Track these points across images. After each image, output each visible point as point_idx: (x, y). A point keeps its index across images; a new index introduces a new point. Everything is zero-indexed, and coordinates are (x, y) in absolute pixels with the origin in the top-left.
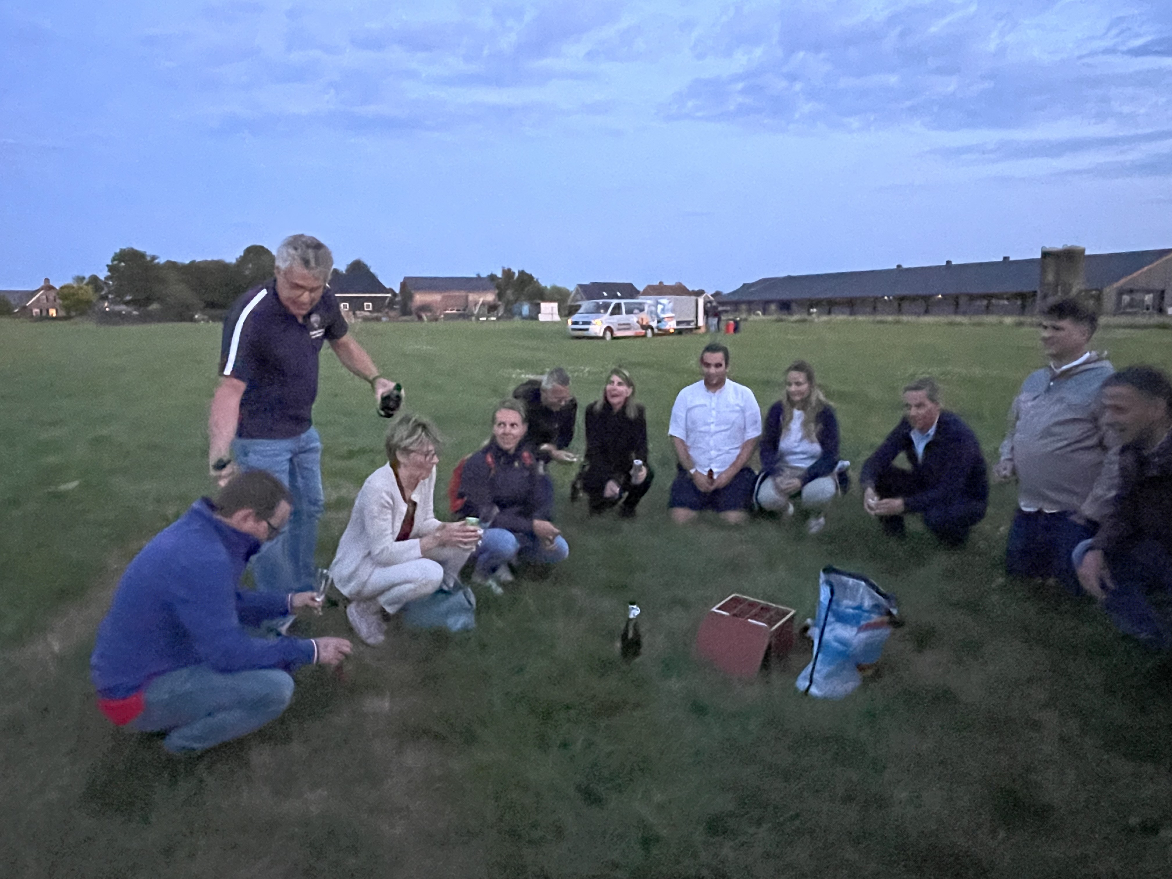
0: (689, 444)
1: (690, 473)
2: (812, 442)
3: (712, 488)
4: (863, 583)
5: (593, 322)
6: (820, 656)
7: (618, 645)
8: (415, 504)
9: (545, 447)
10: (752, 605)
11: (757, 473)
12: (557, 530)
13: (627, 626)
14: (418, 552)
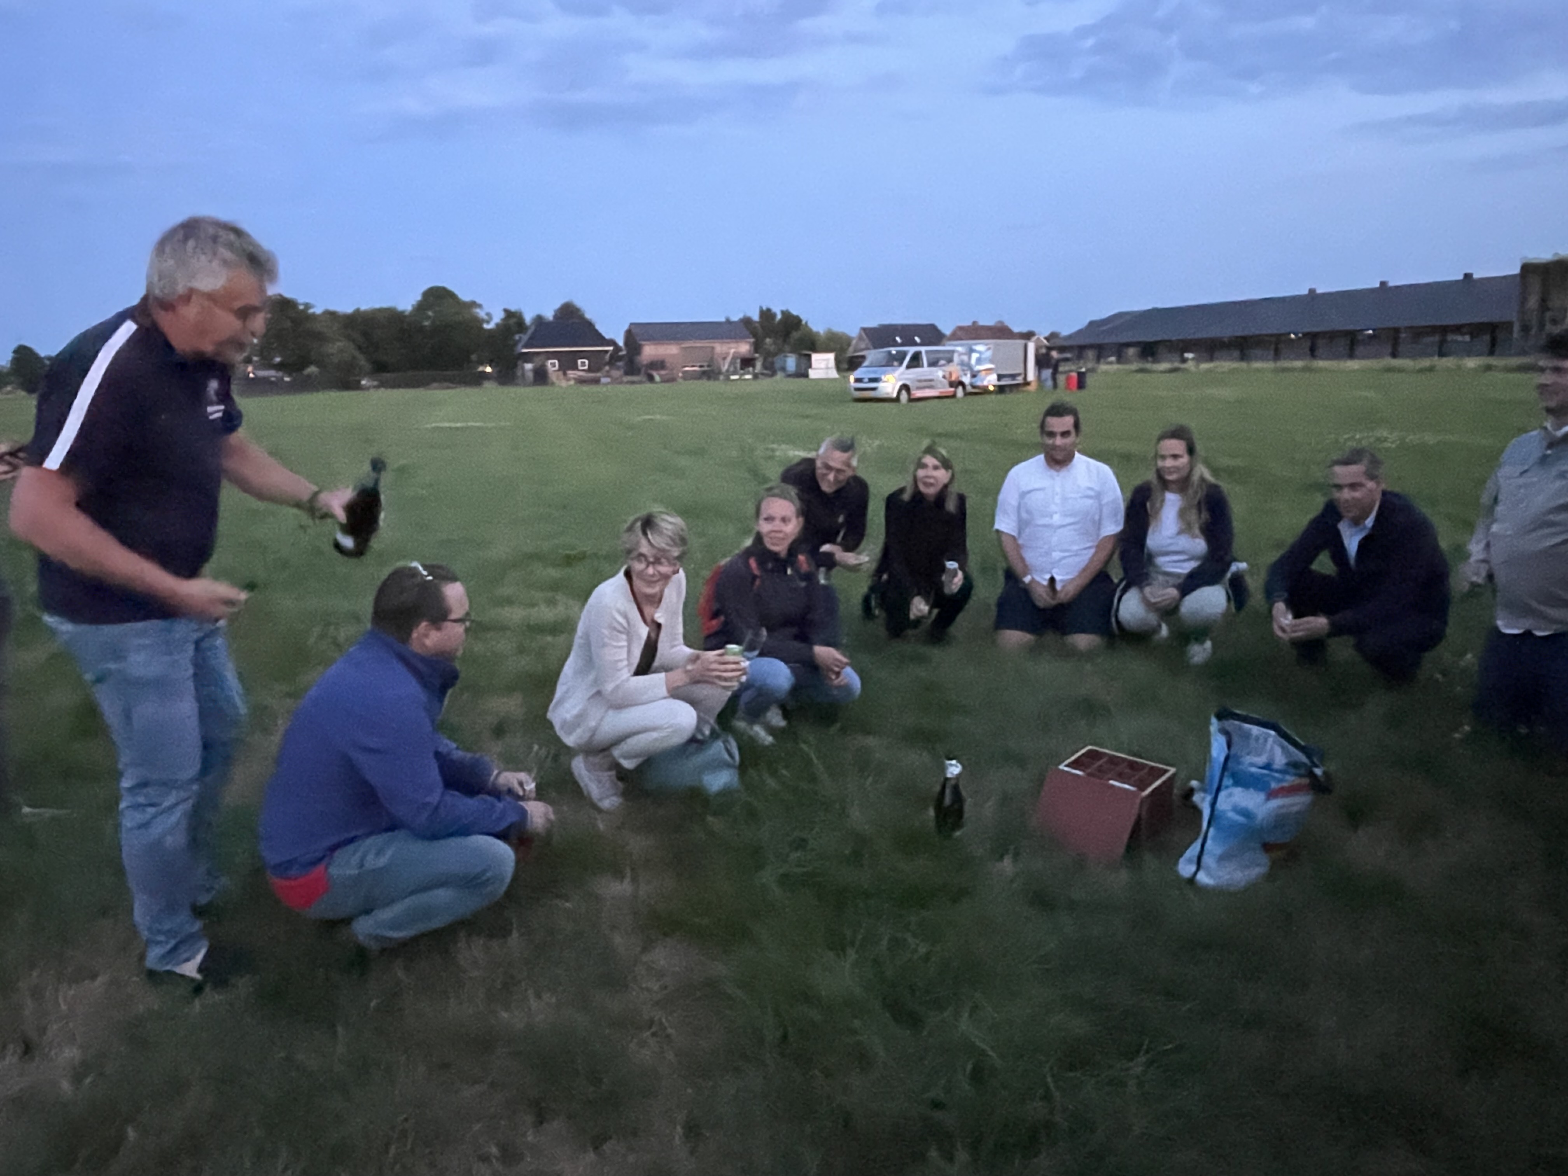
0: (1020, 542)
1: (1023, 582)
2: (1194, 536)
3: (1054, 603)
4: (1272, 733)
5: (883, 378)
6: (1212, 830)
7: (931, 812)
8: (659, 626)
9: (826, 548)
10: (1113, 760)
11: (1116, 581)
12: (845, 660)
13: (944, 787)
14: (664, 691)
